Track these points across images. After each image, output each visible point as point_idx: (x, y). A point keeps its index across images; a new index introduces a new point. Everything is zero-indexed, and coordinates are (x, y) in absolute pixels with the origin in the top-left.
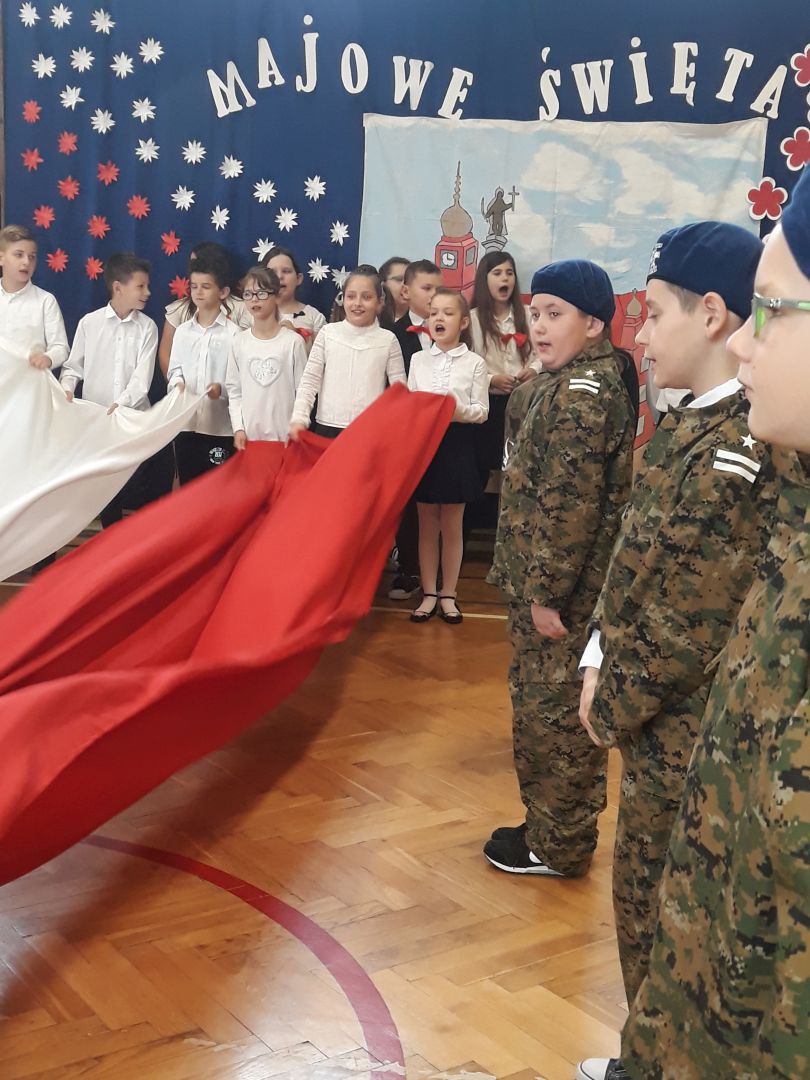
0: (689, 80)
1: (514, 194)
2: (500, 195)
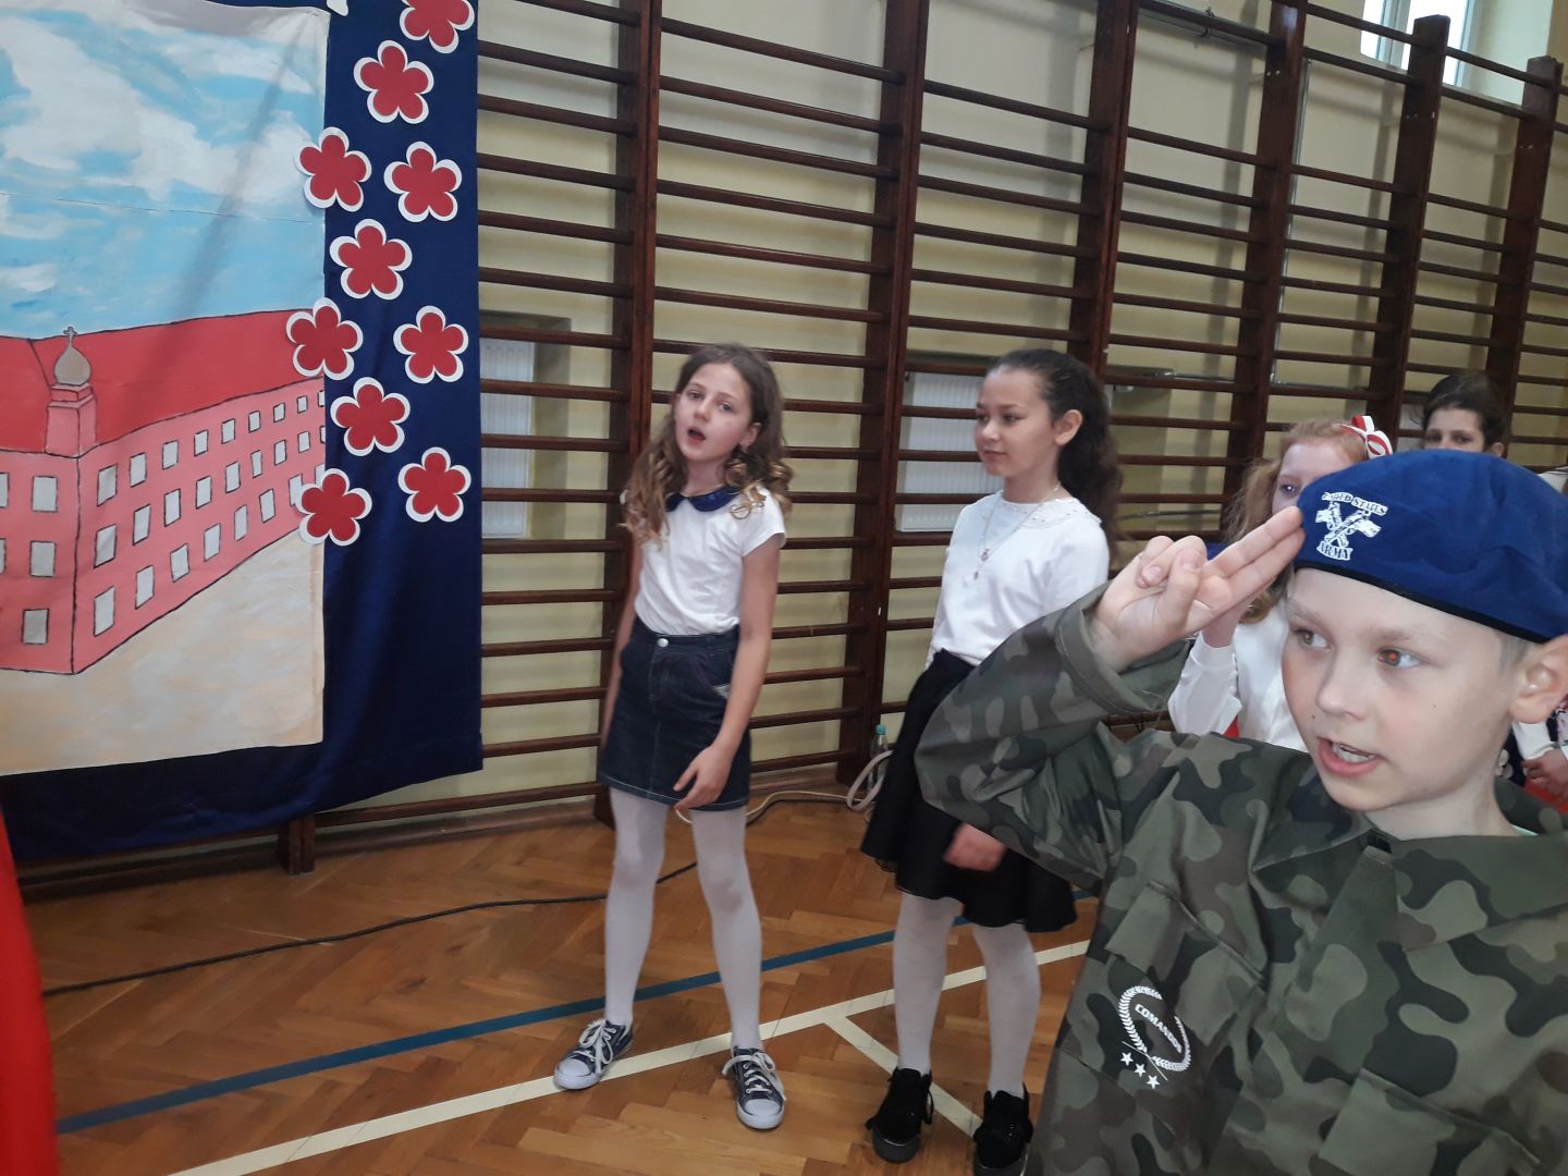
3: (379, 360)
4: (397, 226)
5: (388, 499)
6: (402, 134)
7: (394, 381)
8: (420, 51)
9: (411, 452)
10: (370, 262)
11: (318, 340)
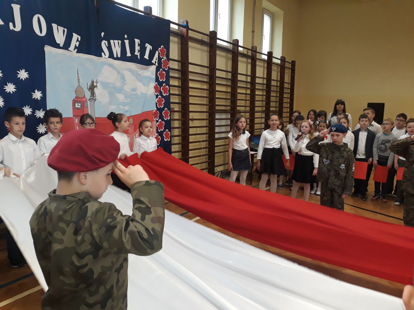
0: (139, 51)
1: (97, 82)
2: (93, 82)
3: (161, 117)
4: (163, 96)
5: (163, 138)
6: (163, 82)
7: (163, 120)
8: (164, 70)
9: (164, 130)
10: (160, 102)
11: (155, 114)
